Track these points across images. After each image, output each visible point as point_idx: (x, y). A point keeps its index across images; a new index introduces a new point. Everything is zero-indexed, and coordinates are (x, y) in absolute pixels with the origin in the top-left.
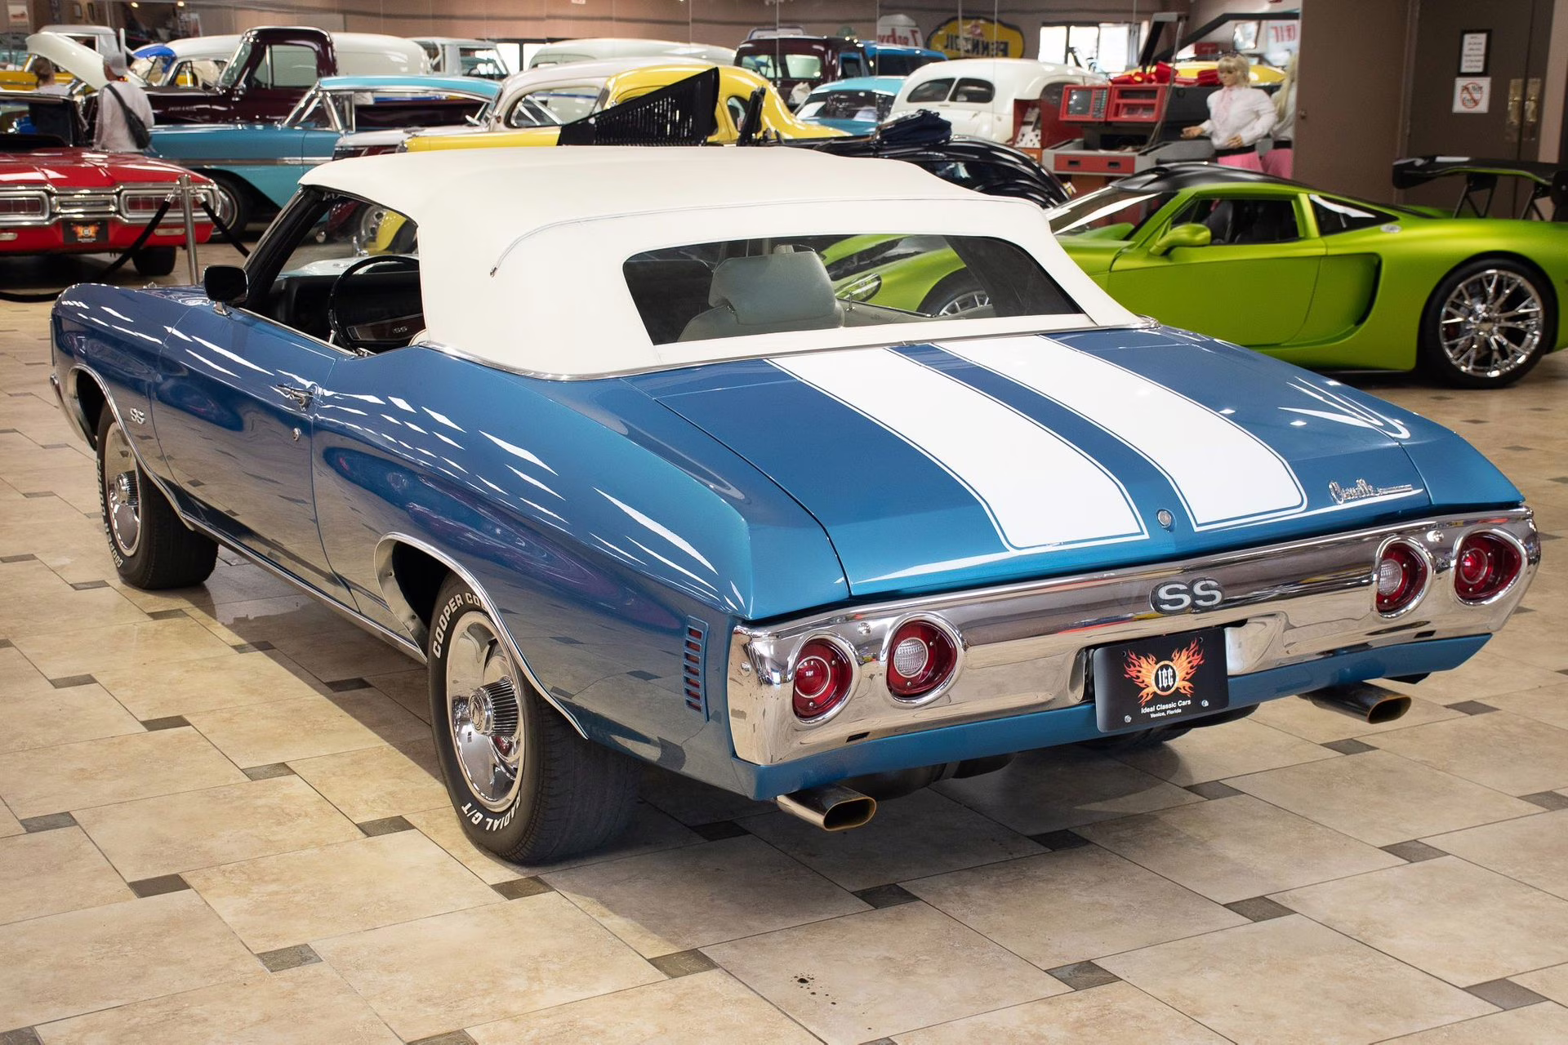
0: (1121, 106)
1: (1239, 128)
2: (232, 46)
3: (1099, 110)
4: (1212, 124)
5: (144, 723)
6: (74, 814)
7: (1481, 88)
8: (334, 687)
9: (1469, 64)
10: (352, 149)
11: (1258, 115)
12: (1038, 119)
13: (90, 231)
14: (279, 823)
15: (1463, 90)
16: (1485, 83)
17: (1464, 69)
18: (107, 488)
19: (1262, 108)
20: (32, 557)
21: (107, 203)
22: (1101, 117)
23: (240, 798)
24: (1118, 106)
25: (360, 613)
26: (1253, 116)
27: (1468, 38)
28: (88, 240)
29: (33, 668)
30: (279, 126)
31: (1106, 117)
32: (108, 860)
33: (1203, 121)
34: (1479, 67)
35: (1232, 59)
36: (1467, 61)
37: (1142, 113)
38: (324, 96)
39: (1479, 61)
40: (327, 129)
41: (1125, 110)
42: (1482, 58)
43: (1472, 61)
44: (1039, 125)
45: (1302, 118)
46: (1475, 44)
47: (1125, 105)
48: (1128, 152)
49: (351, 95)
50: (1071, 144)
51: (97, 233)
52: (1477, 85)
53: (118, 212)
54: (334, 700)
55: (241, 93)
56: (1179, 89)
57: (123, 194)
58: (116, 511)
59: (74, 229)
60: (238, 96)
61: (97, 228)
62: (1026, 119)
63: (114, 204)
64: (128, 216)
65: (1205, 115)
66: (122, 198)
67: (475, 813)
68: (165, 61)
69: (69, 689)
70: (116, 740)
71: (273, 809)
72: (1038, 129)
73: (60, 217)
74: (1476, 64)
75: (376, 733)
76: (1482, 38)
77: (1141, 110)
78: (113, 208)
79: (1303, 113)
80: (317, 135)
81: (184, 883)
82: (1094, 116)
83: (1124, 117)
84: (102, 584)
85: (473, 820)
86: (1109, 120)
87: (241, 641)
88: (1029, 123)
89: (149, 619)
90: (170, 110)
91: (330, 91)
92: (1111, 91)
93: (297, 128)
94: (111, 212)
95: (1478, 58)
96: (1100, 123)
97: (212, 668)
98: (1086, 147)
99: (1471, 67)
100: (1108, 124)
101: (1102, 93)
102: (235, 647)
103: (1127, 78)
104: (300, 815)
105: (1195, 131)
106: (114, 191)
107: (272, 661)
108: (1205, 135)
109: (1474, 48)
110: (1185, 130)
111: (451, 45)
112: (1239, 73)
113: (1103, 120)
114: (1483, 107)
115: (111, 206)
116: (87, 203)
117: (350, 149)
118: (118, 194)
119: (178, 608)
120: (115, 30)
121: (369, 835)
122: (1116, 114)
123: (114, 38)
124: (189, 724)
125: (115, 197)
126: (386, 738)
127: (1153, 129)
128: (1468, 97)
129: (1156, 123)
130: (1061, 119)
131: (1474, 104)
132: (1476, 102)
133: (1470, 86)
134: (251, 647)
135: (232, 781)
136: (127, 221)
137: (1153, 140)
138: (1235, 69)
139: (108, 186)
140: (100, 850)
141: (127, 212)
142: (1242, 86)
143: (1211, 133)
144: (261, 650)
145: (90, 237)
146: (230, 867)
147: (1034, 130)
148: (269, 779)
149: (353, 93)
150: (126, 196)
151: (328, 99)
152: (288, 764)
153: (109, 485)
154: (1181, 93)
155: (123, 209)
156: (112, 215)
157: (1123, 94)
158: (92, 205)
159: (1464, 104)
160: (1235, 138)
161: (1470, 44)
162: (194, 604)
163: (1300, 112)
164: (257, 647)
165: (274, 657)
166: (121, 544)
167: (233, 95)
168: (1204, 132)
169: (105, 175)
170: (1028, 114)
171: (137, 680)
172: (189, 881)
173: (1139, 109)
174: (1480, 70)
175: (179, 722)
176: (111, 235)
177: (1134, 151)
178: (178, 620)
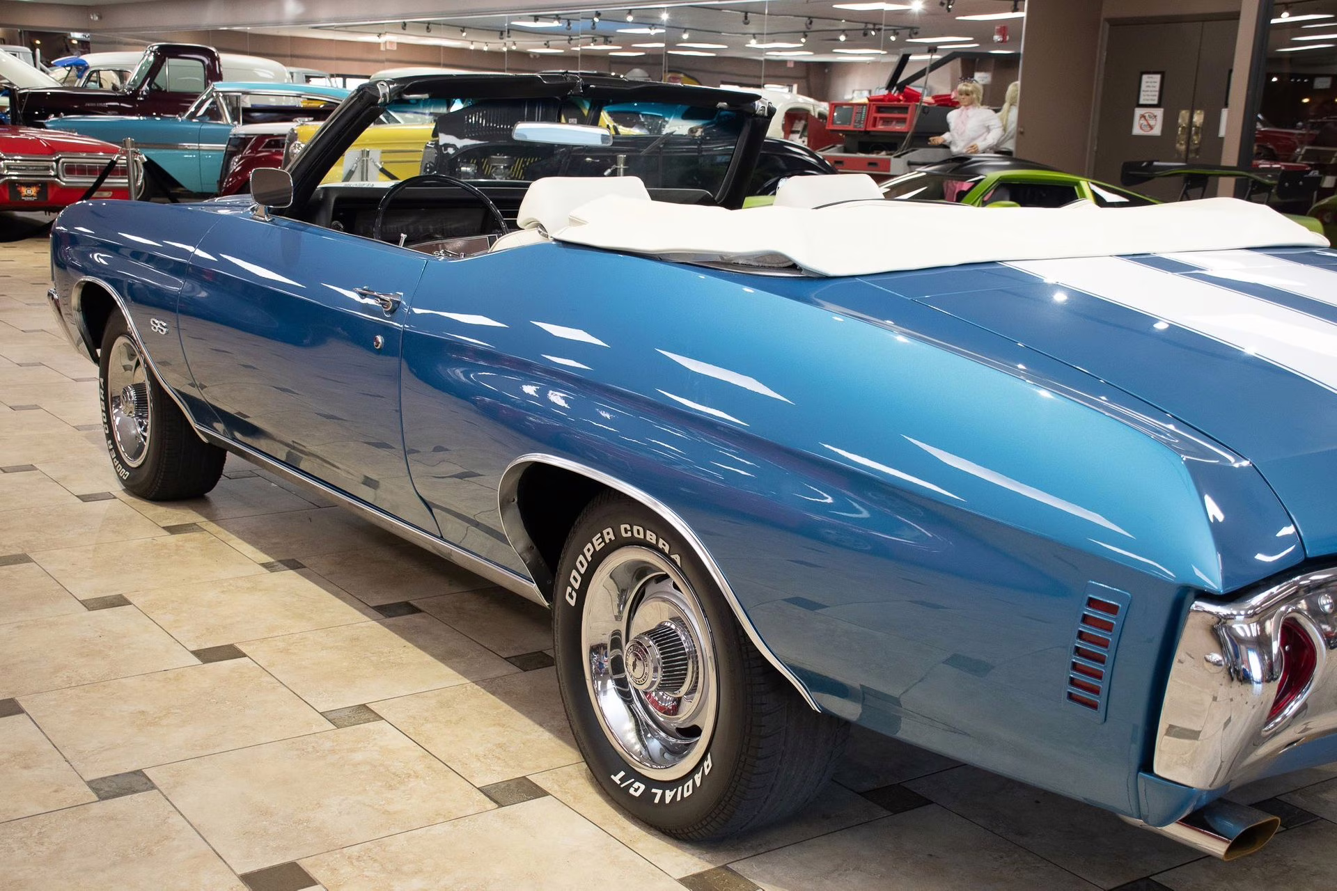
0: (878, 119)
1: (974, 139)
2: (135, 60)
3: (859, 122)
4: (952, 135)
5: (197, 653)
6: (148, 773)
7: (1155, 116)
8: (385, 612)
9: (1146, 97)
10: (243, 136)
11: (988, 129)
12: (805, 128)
13: (32, 191)
14: (391, 788)
15: (1141, 118)
16: (1159, 112)
17: (1142, 102)
18: (109, 401)
19: (992, 123)
20: (31, 468)
21: (48, 168)
22: (862, 127)
23: (333, 751)
24: (875, 119)
25: (441, 538)
26: (985, 130)
27: (1145, 78)
28: (31, 198)
29: (59, 587)
30: (179, 118)
31: (866, 127)
32: (206, 841)
33: (943, 133)
34: (1154, 100)
35: (969, 84)
36: (1144, 96)
37: (895, 125)
38: (218, 96)
39: (1155, 95)
40: (219, 122)
41: (881, 122)
42: (1157, 94)
43: (1148, 95)
44: (806, 134)
45: (1020, 134)
46: (1151, 82)
47: (881, 118)
48: (883, 155)
49: (239, 96)
50: (834, 148)
51: (38, 193)
52: (1152, 114)
53: (57, 176)
54: (388, 627)
55: (144, 93)
56: (925, 107)
57: (61, 161)
58: (117, 423)
59: (19, 189)
60: (142, 96)
61: (38, 189)
62: (794, 129)
63: (53, 170)
64: (65, 180)
65: (946, 128)
66: (60, 165)
67: (633, 783)
68: (79, 70)
69: (104, 612)
70: (170, 675)
71: (375, 767)
72: (805, 136)
73: (7, 178)
74: (1151, 97)
75: (451, 667)
76: (1157, 78)
77: (894, 123)
78: (52, 173)
79: (1022, 130)
80: (211, 126)
81: (306, 875)
82: (855, 126)
83: (880, 127)
84: (109, 496)
85: (632, 791)
86: (868, 129)
87: (267, 559)
88: (798, 132)
89: (166, 533)
90: (86, 105)
91: (222, 92)
92: (869, 108)
93: (194, 120)
94: (51, 176)
95: (1154, 93)
96: (860, 132)
97: (248, 588)
98: (846, 151)
99: (1148, 100)
100: (867, 132)
101: (863, 108)
102: (264, 565)
103: (882, 97)
104: (409, 776)
105: (938, 140)
106: (54, 159)
107: (307, 581)
108: (945, 143)
109: (1150, 86)
110: (931, 139)
111: (298, 73)
112: (974, 96)
113: (863, 130)
114: (1157, 131)
115: (51, 171)
116: (31, 168)
117: (241, 136)
118: (57, 162)
119: (191, 522)
120: (31, 50)
121: (500, 805)
122: (874, 125)
123: (31, 55)
124: (244, 655)
125: (54, 163)
126: (465, 674)
127: (905, 138)
128: (1145, 123)
129: (908, 132)
130: (827, 128)
131: (1149, 129)
132: (1151, 128)
133: (1147, 115)
134: (281, 565)
135: (315, 729)
136: (64, 184)
137: (904, 147)
138: (972, 92)
139: (49, 154)
140: (191, 825)
141: (64, 176)
142: (975, 106)
143: (950, 143)
144: (291, 569)
145: (32, 196)
146: (354, 851)
147: (800, 137)
148: (358, 726)
149: (240, 94)
150: (63, 163)
151: (220, 98)
152: (372, 706)
153: (112, 398)
154: (926, 110)
155: (61, 174)
156: (52, 179)
157: (879, 109)
158: (35, 170)
159: (1141, 128)
160: (972, 147)
161: (1147, 82)
162: (206, 517)
163: (1019, 129)
164: (287, 566)
165: (308, 576)
166: (125, 456)
167: (139, 96)
168: (945, 141)
169: (45, 145)
170: (795, 125)
171: (173, 601)
172: (314, 873)
173: (892, 121)
174: (1156, 102)
175: (231, 652)
176: (50, 196)
177: (888, 155)
178: (196, 535)
